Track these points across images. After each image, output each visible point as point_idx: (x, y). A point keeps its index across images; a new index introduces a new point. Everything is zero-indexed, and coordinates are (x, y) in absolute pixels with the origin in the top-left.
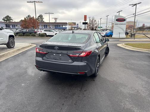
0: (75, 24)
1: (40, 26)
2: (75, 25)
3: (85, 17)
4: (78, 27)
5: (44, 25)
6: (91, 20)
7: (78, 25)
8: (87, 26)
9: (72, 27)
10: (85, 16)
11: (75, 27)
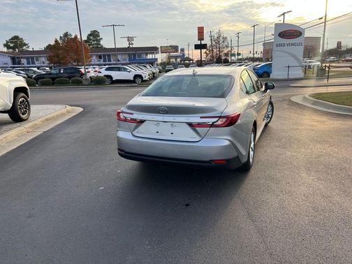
0: (175, 48)
1: (94, 58)
2: (177, 51)
3: (201, 31)
4: (184, 55)
5: (104, 56)
6: (216, 37)
7: (183, 50)
8: (206, 53)
9: (170, 58)
10: (199, 28)
11: (176, 57)
